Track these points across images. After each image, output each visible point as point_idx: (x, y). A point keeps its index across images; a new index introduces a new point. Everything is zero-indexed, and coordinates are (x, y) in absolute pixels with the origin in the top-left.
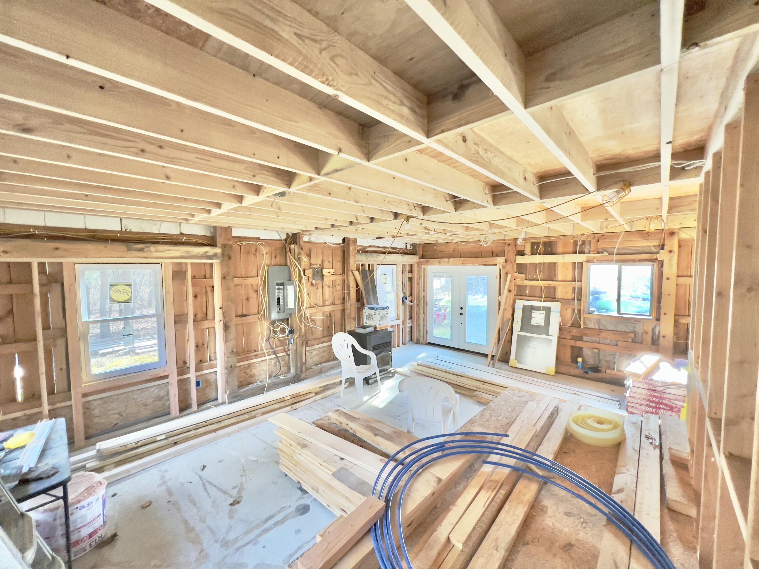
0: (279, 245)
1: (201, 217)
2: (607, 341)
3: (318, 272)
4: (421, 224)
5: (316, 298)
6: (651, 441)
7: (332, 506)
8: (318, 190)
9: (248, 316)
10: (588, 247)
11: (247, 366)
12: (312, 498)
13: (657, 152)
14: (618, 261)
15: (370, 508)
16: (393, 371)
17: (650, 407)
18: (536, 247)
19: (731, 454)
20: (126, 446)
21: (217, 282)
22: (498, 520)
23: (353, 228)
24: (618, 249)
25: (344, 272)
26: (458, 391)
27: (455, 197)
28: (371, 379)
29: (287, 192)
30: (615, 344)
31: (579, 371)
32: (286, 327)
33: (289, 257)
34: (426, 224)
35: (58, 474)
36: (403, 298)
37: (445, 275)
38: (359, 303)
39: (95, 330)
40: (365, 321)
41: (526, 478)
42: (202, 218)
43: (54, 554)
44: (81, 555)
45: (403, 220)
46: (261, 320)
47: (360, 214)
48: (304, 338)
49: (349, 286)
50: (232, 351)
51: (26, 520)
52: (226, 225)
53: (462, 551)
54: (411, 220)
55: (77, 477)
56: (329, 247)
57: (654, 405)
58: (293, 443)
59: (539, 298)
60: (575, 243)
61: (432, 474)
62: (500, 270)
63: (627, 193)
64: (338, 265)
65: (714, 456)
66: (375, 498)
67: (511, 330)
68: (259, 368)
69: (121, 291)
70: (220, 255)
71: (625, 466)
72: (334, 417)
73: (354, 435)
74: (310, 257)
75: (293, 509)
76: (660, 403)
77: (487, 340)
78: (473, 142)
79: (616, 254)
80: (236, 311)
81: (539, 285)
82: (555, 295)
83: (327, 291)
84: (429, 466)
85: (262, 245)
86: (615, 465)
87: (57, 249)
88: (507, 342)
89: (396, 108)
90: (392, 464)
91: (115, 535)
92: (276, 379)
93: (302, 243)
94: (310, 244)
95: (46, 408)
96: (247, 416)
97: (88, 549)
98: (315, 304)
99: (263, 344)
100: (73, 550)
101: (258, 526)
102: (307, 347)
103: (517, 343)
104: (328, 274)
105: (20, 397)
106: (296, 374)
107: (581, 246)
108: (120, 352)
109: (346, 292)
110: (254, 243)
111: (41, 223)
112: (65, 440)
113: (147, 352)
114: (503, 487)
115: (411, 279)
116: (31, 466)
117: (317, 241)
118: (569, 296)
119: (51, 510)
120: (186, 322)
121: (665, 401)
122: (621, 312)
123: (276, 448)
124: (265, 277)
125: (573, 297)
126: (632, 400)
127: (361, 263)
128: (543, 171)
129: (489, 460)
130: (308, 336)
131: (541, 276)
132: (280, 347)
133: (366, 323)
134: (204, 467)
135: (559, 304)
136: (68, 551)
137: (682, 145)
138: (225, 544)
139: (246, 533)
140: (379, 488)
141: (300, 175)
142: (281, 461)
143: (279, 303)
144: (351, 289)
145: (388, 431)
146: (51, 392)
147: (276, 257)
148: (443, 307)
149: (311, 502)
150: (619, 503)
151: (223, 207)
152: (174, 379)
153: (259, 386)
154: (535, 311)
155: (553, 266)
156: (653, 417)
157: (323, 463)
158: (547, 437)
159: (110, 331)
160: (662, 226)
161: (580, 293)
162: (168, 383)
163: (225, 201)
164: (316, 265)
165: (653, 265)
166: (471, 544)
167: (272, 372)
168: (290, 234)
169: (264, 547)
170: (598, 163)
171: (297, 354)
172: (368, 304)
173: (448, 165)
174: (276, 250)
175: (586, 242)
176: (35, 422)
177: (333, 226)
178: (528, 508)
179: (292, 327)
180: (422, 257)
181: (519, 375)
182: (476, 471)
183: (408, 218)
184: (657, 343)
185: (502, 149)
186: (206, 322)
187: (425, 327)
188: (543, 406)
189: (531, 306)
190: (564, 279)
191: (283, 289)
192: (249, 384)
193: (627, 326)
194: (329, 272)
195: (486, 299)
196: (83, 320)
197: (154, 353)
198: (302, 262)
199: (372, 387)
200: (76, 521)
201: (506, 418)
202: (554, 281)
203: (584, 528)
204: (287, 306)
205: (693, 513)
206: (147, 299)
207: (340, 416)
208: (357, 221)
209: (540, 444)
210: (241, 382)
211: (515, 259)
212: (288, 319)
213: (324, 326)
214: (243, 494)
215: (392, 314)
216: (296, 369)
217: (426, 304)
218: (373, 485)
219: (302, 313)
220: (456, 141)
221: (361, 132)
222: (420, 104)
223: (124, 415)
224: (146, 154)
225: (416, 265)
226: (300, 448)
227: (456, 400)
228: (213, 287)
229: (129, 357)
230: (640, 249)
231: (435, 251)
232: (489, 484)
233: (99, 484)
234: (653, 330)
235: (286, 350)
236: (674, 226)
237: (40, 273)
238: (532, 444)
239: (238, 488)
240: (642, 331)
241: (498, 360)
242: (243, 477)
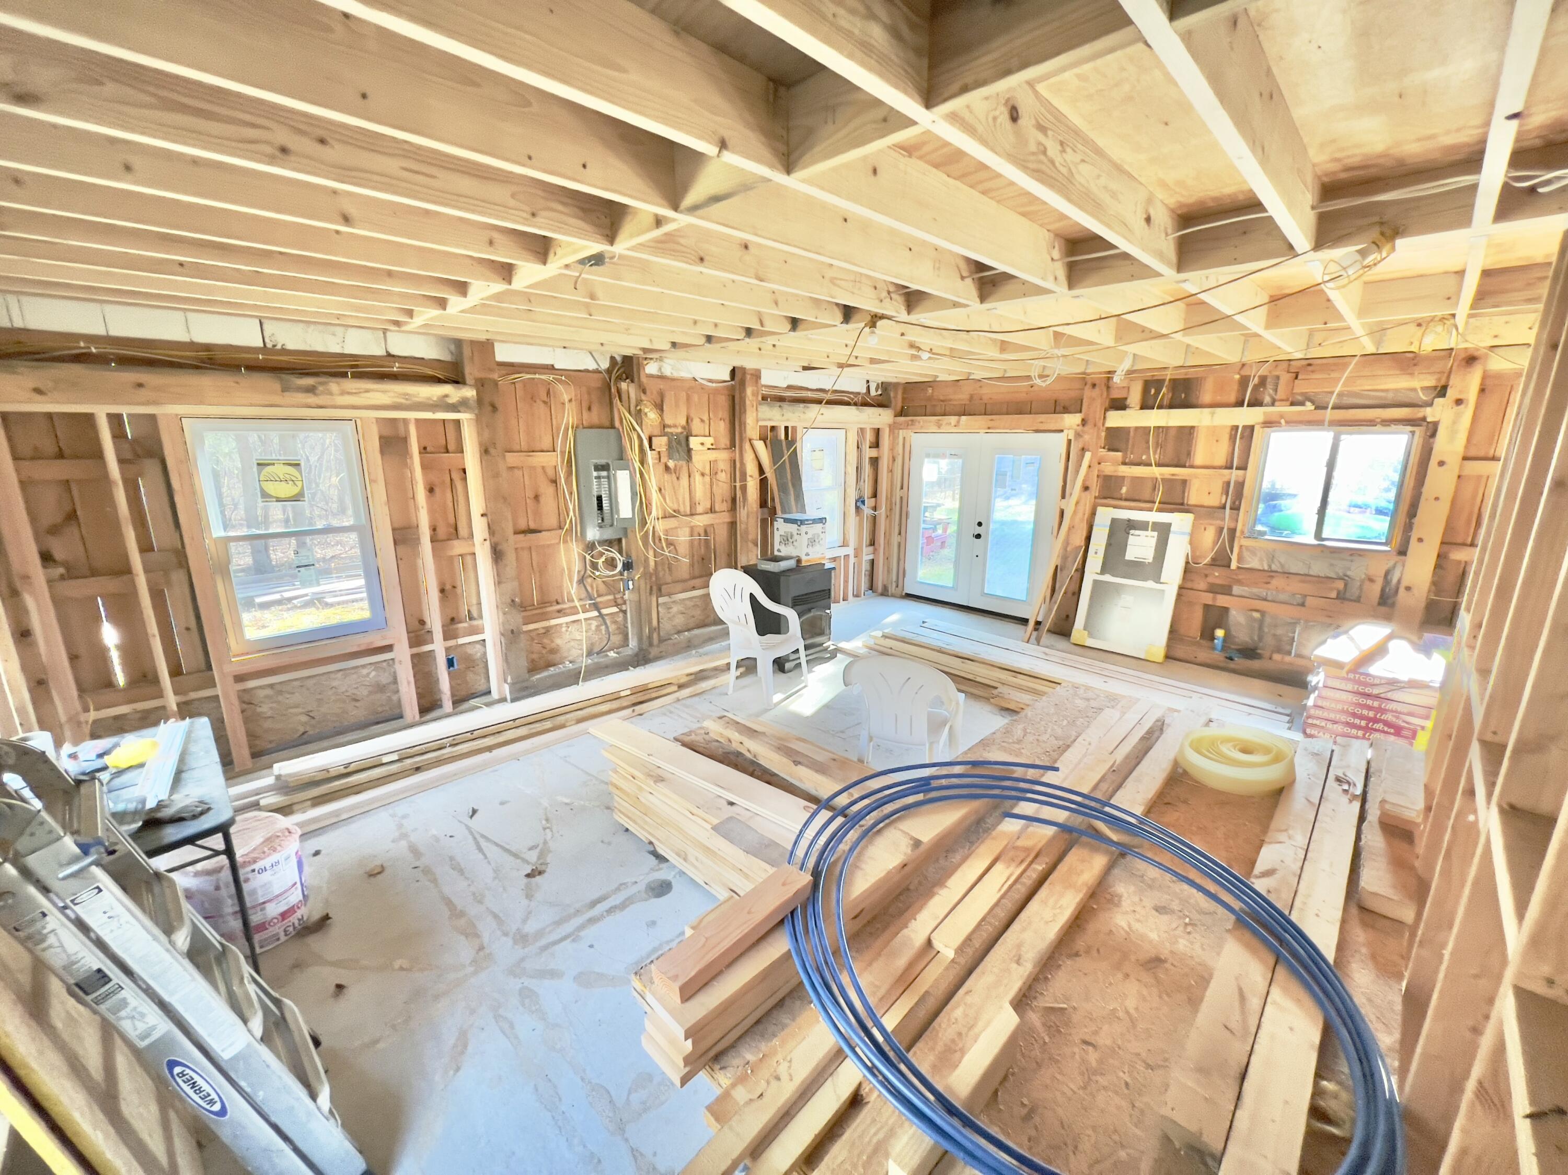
0: (595, 382)
1: (426, 315)
2: (1282, 597)
3: (679, 443)
4: (902, 334)
5: (677, 499)
6: (1346, 787)
7: (712, 885)
8: (674, 251)
9: (540, 531)
10: (1271, 391)
11: (543, 631)
12: (677, 870)
13: (1477, 148)
14: (1335, 423)
15: (784, 884)
16: (832, 647)
17: (1353, 726)
18: (1153, 391)
19: (1512, 807)
20: (327, 770)
21: (471, 460)
22: (1023, 915)
23: (753, 343)
24: (1340, 395)
25: (733, 445)
26: (963, 688)
27: (980, 267)
28: (789, 661)
29: (607, 255)
30: (1300, 601)
31: (1217, 656)
32: (617, 556)
33: (619, 410)
34: (915, 335)
35: (211, 813)
36: (856, 501)
37: (948, 453)
38: (765, 510)
39: (241, 558)
40: (776, 546)
41: (1085, 845)
42: (432, 319)
43: (224, 942)
44: (270, 947)
45: (863, 325)
46: (565, 542)
47: (769, 310)
48: (654, 579)
49: (745, 474)
50: (513, 601)
51: (165, 884)
52: (482, 337)
53: (953, 961)
54: (880, 323)
55: (246, 820)
56: (703, 387)
57: (1363, 723)
58: (636, 773)
59: (1145, 502)
60: (1244, 381)
61: (902, 831)
62: (1069, 441)
63: (1384, 255)
64: (722, 427)
65: (1475, 812)
66: (794, 869)
67: (1081, 571)
68: (567, 636)
69: (282, 477)
70: (473, 403)
71: (1286, 830)
72: (716, 730)
73: (753, 763)
74: (662, 410)
75: (642, 886)
76: (1376, 721)
77: (1029, 591)
78: (1034, 122)
79: (1333, 408)
80: (515, 524)
81: (1152, 476)
82: (1183, 498)
83: (700, 486)
84: (899, 818)
85: (560, 381)
86: (1265, 829)
87: (140, 385)
88: (1069, 594)
89: (856, 25)
90: (825, 815)
91: (326, 918)
92: (603, 657)
93: (644, 379)
94: (659, 381)
95: (171, 701)
96: (548, 724)
97: (283, 938)
98: (675, 511)
99: (572, 589)
100: (257, 938)
101: (578, 912)
102: (661, 596)
103: (1092, 598)
104: (701, 447)
105: (121, 679)
106: (641, 649)
107: (1256, 388)
108: (295, 602)
109: (738, 484)
110: (543, 377)
111: (99, 330)
112: (215, 756)
113: (347, 602)
114: (1039, 859)
115: (875, 461)
116: (160, 799)
117: (676, 375)
118: (1215, 499)
119: (208, 873)
120: (417, 541)
121: (1389, 717)
122: (1324, 536)
123: (607, 783)
124: (570, 452)
125: (1223, 501)
126: (1317, 712)
127: (770, 424)
128: (1191, 200)
129: (1016, 811)
130: (661, 574)
131: (1157, 457)
132: (606, 595)
133: (779, 551)
134: (474, 812)
135: (1190, 516)
136: (249, 939)
137: (1541, 127)
138: (522, 939)
139: (558, 923)
140: (800, 852)
141: (635, 211)
142: (616, 804)
143: (600, 507)
144: (749, 479)
145: (820, 757)
146: (176, 671)
147: (589, 409)
148: (939, 522)
149: (675, 877)
150: (1264, 893)
151: (472, 291)
152: (403, 653)
153: (569, 670)
154: (1137, 532)
155: (1187, 434)
156: (1357, 744)
157: (695, 811)
158: (1134, 774)
159: (271, 561)
160: (1452, 341)
161: (1239, 495)
162: (393, 659)
163: (477, 280)
164: (675, 426)
165: (1413, 433)
166: (970, 951)
167: (592, 644)
168: (619, 359)
169: (591, 946)
170: (1326, 179)
171: (642, 612)
172: (784, 512)
173: (971, 187)
174: (589, 393)
175: (1269, 380)
176: (156, 724)
177: (709, 339)
178: (1085, 895)
179: (628, 556)
180: (901, 413)
181: (1089, 661)
182: (988, 831)
183: (874, 319)
184: (1390, 601)
185: (1101, 142)
186: (456, 542)
187: (901, 562)
188: (1132, 717)
189: (1129, 520)
190: (1208, 463)
191: (608, 477)
192: (549, 665)
193: (1332, 565)
194: (702, 444)
195: (1033, 508)
196: (215, 535)
197: (361, 604)
198: (645, 421)
199: (790, 678)
200: (253, 892)
201: (1056, 738)
202: (1184, 466)
203: (1189, 933)
204: (618, 512)
205: (1407, 914)
206: (335, 498)
207: (727, 727)
208: (762, 325)
209: (1119, 787)
210: (533, 661)
211: (1105, 418)
212: (620, 540)
213: (693, 556)
214: (549, 859)
215: (832, 534)
216: (640, 639)
217: (904, 515)
218: (790, 848)
219: (648, 529)
220: (995, 119)
221: (771, 97)
222: (914, 18)
223: (317, 718)
224: (293, 158)
225: (887, 430)
226: (652, 783)
227: (958, 703)
228: (464, 471)
229: (313, 610)
230: (1390, 395)
231: (930, 399)
232: (1011, 854)
233: (287, 834)
234: (1387, 573)
235: (620, 601)
236: (1478, 341)
237: (115, 437)
238: (1104, 786)
239: (538, 850)
240: (1363, 576)
241: (1049, 631)
242: (548, 831)
